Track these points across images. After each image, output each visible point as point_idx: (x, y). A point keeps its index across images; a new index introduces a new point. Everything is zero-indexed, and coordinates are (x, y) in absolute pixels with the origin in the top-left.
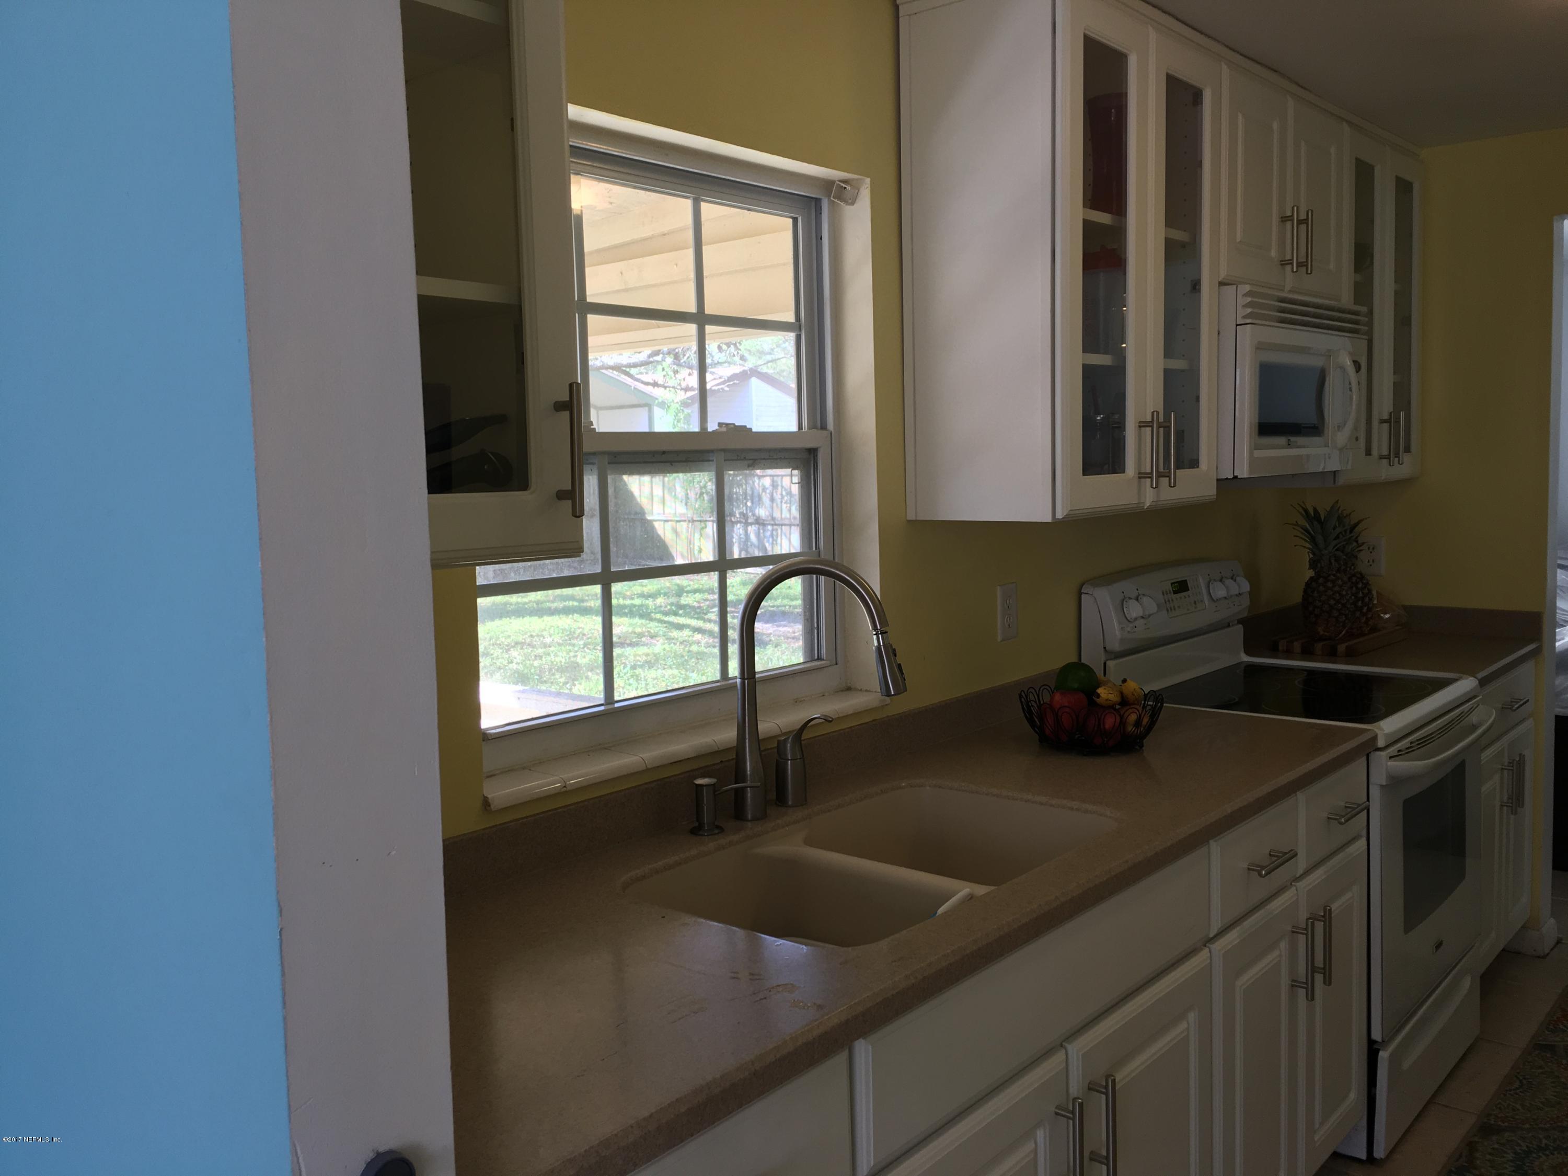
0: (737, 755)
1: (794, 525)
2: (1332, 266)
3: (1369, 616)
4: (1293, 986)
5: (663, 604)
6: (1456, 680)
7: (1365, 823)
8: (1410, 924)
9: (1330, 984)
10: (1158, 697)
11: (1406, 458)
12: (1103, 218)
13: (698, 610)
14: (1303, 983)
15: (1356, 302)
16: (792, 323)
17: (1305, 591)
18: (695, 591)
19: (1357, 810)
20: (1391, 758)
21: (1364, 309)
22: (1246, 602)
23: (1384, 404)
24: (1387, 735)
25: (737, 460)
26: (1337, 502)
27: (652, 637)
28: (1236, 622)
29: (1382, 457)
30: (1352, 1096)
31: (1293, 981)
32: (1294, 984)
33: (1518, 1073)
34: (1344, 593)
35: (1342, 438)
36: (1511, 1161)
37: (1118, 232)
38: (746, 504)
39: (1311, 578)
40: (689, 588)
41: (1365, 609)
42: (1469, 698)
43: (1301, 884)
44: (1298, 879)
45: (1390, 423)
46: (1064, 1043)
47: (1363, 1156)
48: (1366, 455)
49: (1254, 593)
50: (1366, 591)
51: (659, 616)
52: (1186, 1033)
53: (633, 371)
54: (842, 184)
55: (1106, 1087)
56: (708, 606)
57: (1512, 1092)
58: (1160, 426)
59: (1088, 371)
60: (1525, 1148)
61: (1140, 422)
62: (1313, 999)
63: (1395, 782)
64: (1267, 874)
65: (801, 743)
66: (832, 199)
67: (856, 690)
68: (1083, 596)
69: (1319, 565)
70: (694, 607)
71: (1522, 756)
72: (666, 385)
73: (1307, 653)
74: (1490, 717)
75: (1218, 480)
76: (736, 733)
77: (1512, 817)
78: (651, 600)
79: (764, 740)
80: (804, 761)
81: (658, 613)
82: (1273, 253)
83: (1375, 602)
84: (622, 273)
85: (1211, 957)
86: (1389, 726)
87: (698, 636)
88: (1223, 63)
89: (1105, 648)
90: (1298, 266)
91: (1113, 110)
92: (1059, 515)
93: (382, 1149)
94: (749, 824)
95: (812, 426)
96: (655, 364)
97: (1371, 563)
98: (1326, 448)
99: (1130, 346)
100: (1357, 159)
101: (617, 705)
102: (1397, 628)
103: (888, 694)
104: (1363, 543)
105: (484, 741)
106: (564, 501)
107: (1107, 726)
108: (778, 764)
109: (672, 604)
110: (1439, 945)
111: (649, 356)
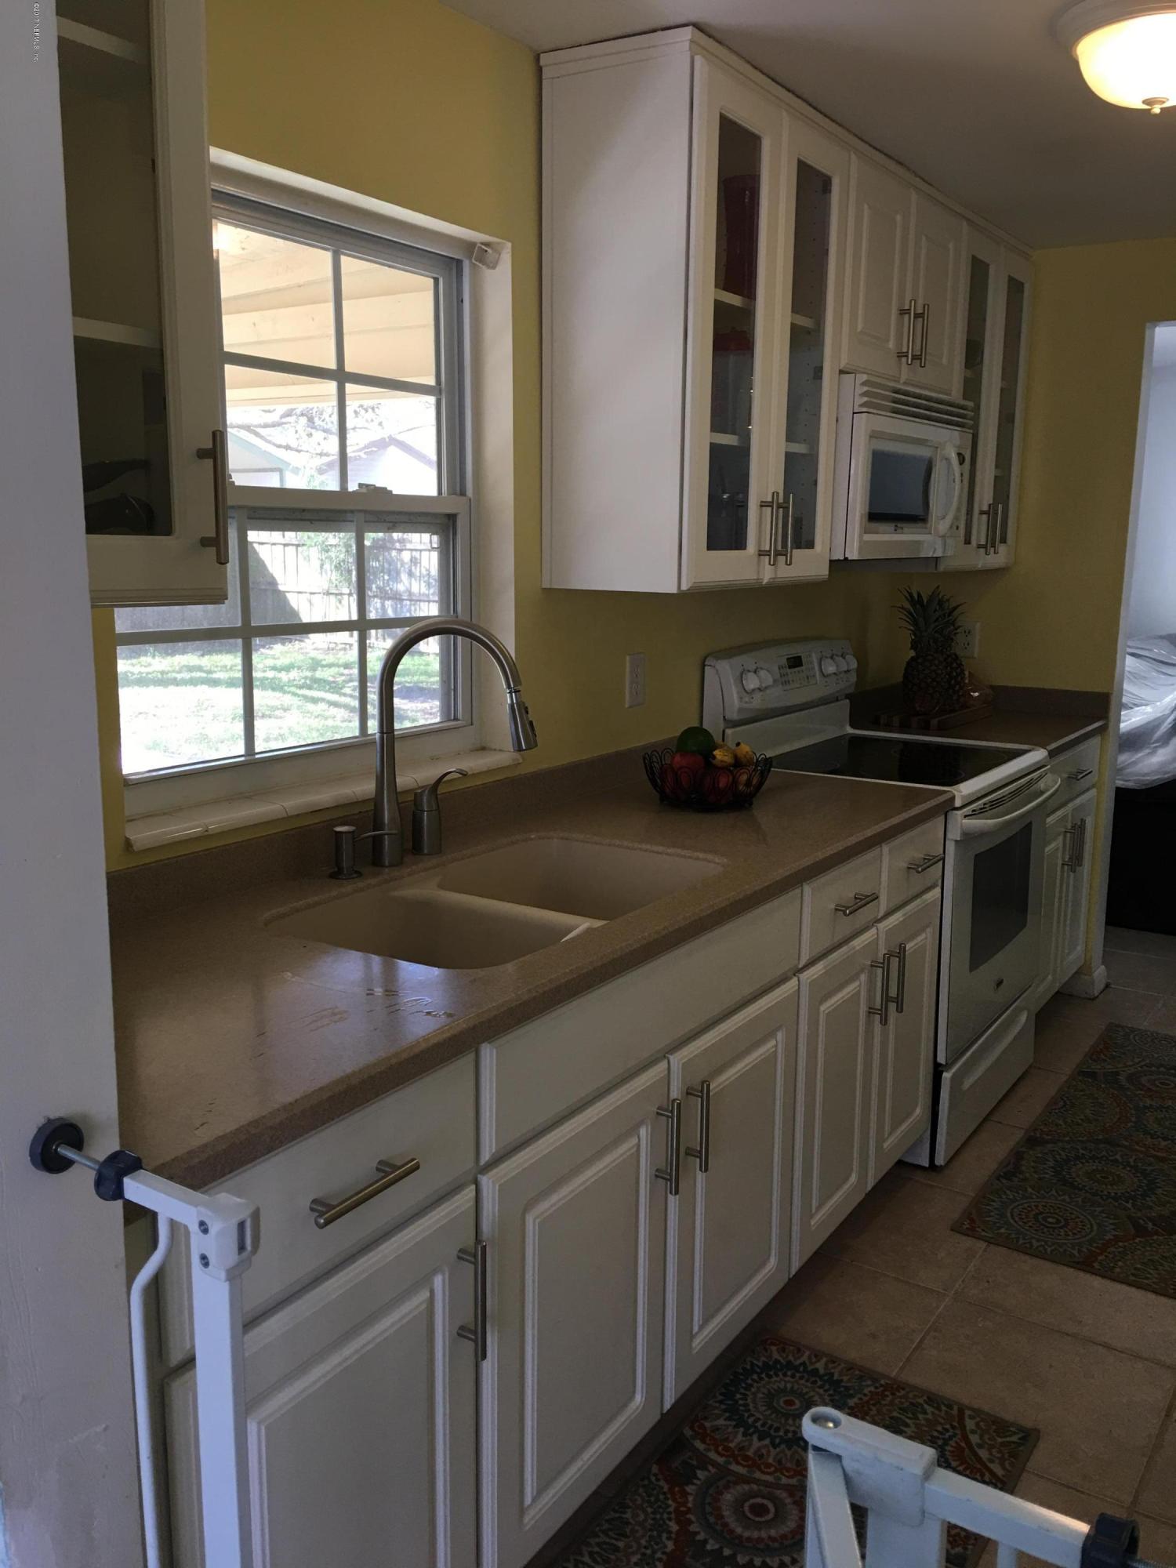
0: (375, 805)
1: (434, 601)
2: (944, 361)
3: (960, 694)
4: (870, 1012)
5: (297, 678)
6: (1029, 751)
7: (940, 874)
8: (975, 964)
9: (902, 1012)
10: (768, 762)
11: (1002, 548)
12: (735, 300)
13: (334, 685)
14: (879, 1010)
15: (965, 398)
16: (431, 386)
17: (906, 669)
18: (330, 666)
19: (932, 861)
20: (965, 816)
21: (970, 404)
22: (853, 678)
23: (985, 495)
24: (963, 797)
25: (377, 522)
26: (938, 587)
27: (285, 710)
28: (843, 697)
29: (979, 546)
30: (918, 1111)
31: (870, 1008)
32: (871, 1011)
33: (1063, 1095)
34: (940, 672)
35: (943, 526)
36: (1052, 1167)
37: (747, 315)
38: (383, 577)
39: (912, 657)
40: (324, 663)
41: (957, 687)
42: (1038, 767)
43: (881, 926)
44: (879, 921)
45: (989, 514)
46: (667, 1055)
47: (926, 1164)
48: (965, 543)
49: (861, 671)
50: (959, 670)
51: (293, 689)
52: (774, 1049)
53: (262, 431)
54: (483, 247)
55: (702, 1092)
56: (344, 681)
57: (1057, 1111)
58: (779, 506)
59: (716, 450)
60: (1065, 1157)
61: (762, 502)
62: (886, 1023)
63: (968, 838)
64: (851, 913)
65: (437, 798)
66: (474, 261)
67: (491, 749)
68: (706, 668)
69: (919, 646)
70: (329, 681)
71: (1083, 821)
72: (299, 448)
73: (904, 728)
74: (1056, 783)
75: (830, 561)
76: (374, 785)
77: (1072, 874)
78: (283, 673)
79: (400, 792)
80: (439, 812)
81: (291, 686)
82: (891, 345)
83: (967, 681)
84: (254, 324)
85: (799, 985)
86: (968, 788)
87: (333, 711)
88: (852, 153)
89: (724, 717)
90: (912, 360)
91: (747, 192)
92: (684, 587)
93: (52, 1117)
94: (387, 870)
95: (452, 491)
96: (286, 426)
97: (966, 645)
98: (929, 535)
99: (755, 428)
100: (974, 257)
101: (257, 756)
102: (984, 705)
103: (520, 749)
104: (959, 627)
105: (124, 786)
106: (207, 548)
107: (721, 785)
108: (414, 815)
109: (306, 678)
110: (1000, 983)
111: (282, 417)
